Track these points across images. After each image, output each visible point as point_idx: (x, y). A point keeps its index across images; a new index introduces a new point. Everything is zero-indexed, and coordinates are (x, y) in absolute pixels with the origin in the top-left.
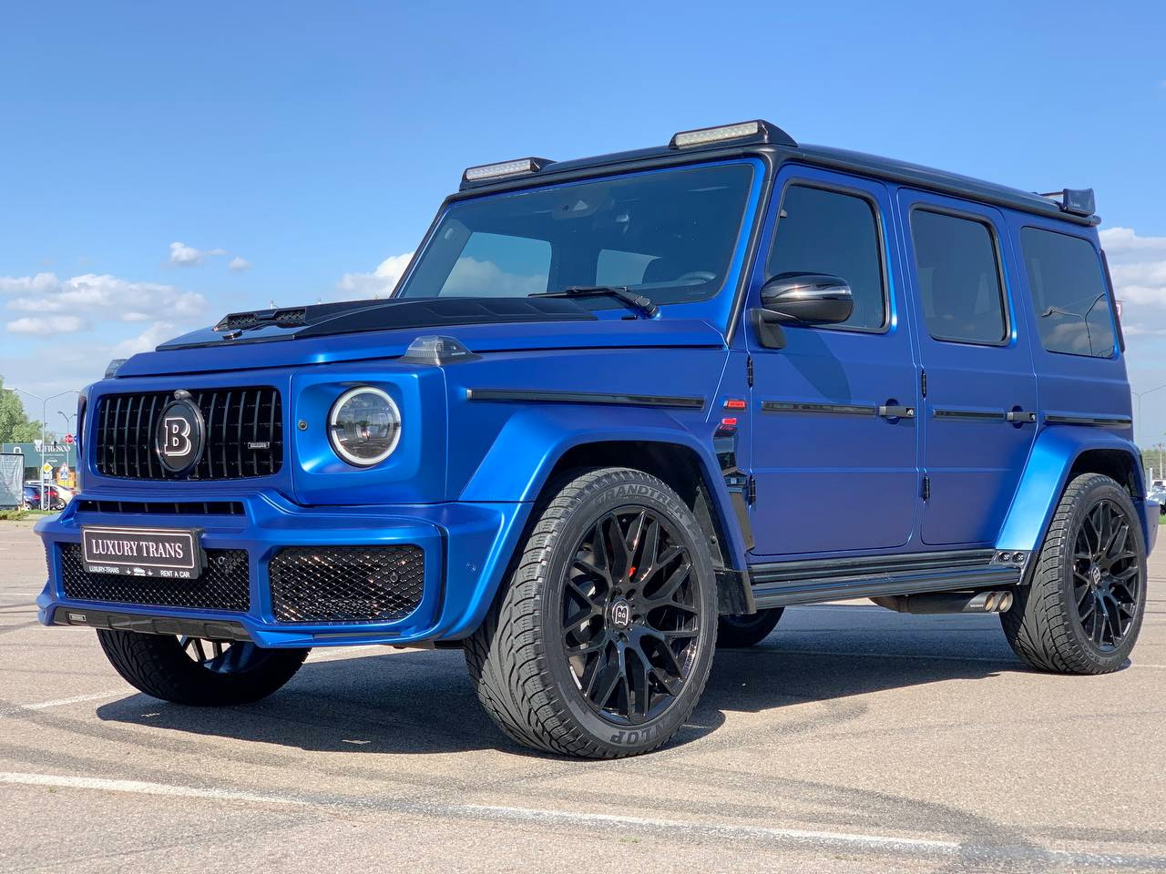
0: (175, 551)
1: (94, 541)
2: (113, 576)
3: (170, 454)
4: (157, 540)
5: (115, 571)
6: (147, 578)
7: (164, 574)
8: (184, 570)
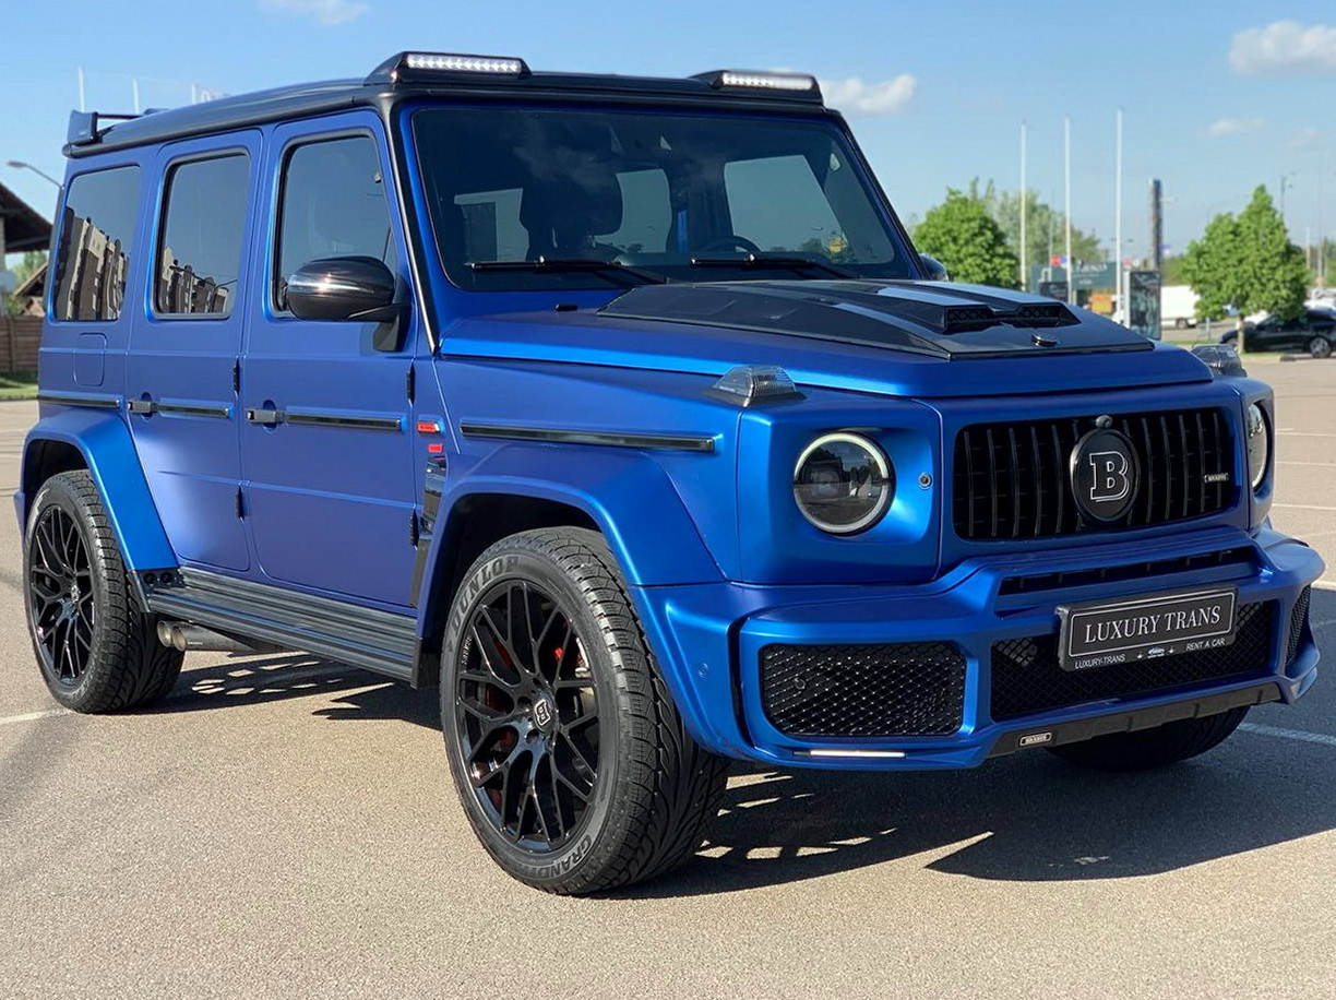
0: (1211, 616)
1: (1100, 625)
2: (1116, 666)
3: (1099, 499)
4: (1188, 607)
5: (1121, 659)
6: (1168, 658)
7: (1190, 647)
8: (1219, 636)
